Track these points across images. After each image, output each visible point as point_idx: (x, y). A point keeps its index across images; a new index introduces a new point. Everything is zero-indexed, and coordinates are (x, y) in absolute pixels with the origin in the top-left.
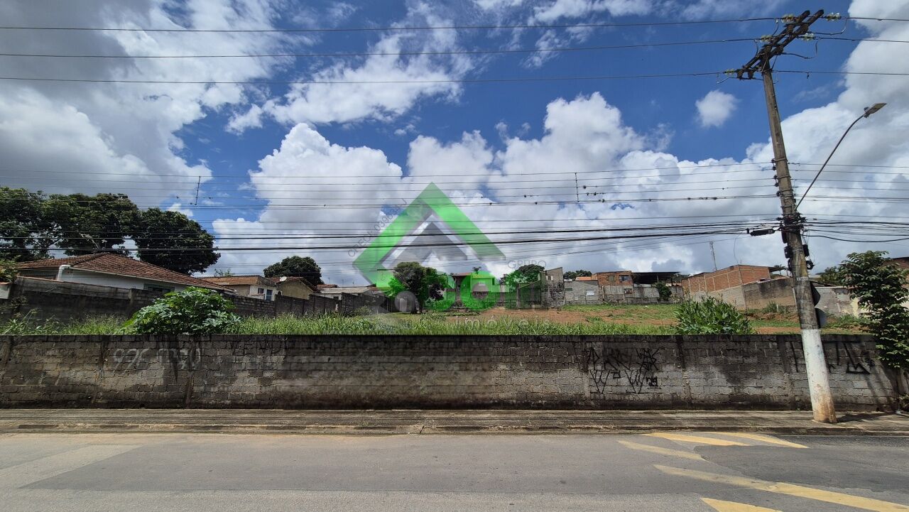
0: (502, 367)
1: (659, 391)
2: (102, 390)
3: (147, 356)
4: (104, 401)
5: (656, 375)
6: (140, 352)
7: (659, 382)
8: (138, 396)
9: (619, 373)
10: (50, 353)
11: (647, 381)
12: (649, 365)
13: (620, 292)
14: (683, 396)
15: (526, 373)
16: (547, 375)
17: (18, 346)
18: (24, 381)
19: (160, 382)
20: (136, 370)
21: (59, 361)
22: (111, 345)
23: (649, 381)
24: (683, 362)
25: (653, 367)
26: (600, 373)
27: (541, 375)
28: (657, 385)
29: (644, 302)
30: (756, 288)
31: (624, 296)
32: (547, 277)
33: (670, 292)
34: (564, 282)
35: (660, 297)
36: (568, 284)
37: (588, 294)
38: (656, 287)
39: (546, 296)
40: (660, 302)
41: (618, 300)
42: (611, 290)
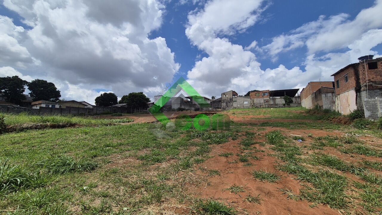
13: (262, 101)
29: (275, 106)
30: (314, 95)
31: (264, 104)
32: (224, 96)
33: (292, 100)
34: (233, 98)
35: (285, 103)
36: (235, 98)
37: (244, 103)
38: (283, 98)
39: (224, 105)
40: (285, 106)
41: (260, 106)
42: (257, 101)
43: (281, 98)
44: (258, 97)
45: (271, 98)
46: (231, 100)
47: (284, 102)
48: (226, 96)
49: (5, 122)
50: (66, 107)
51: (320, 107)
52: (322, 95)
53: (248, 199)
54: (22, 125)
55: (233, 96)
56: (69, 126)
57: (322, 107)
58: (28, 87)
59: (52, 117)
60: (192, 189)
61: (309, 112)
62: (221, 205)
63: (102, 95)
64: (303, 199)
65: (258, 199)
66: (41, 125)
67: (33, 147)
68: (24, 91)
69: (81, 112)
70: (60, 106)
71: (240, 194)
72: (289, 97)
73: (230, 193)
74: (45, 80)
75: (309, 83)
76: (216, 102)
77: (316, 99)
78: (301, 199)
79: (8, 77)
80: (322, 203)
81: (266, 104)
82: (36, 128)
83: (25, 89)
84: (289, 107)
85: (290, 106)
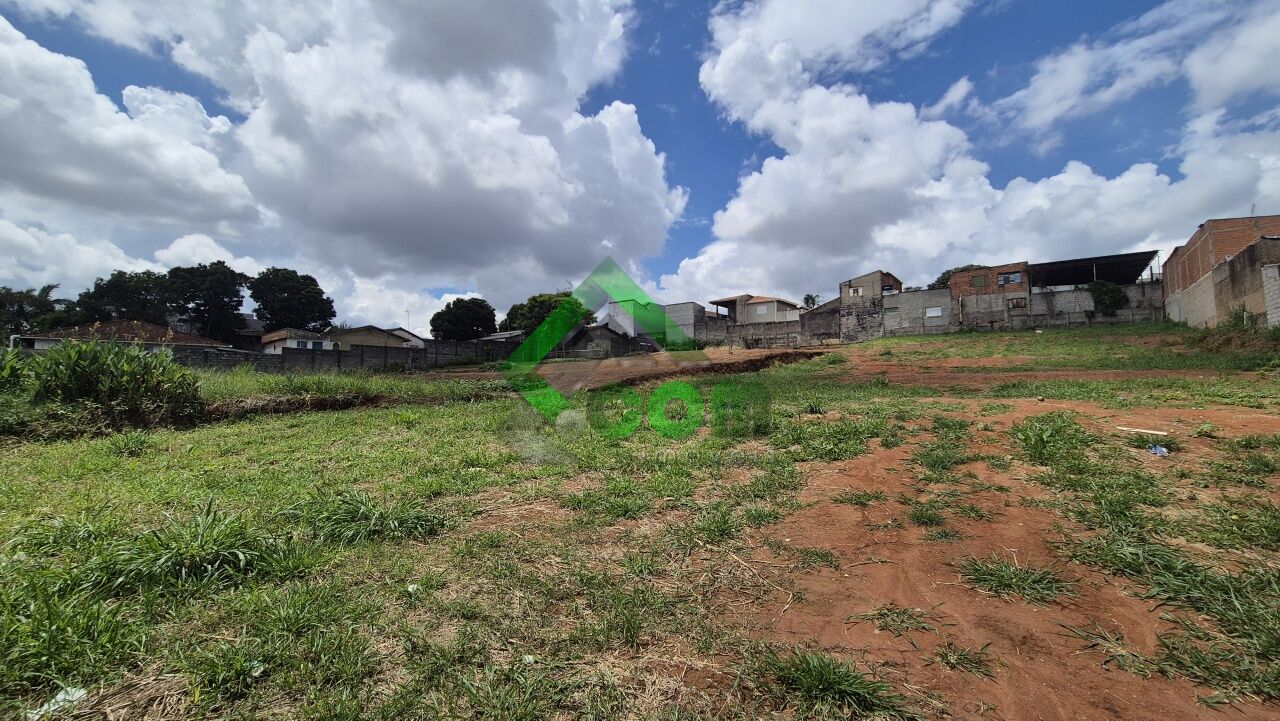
13: (999, 305)
29: (1053, 322)
30: (1226, 273)
31: (1006, 314)
32: (851, 291)
33: (1125, 296)
34: (883, 297)
35: (1096, 307)
36: (891, 299)
37: (928, 315)
38: (1087, 290)
39: (849, 323)
40: (1093, 320)
41: (992, 322)
42: (977, 304)
43: (1077, 289)
44: (984, 289)
45: (1036, 290)
46: (877, 305)
47: (1090, 305)
48: (856, 291)
49: (202, 394)
50: (351, 346)
51: (1254, 319)
52: (1264, 272)
53: (944, 657)
54: (242, 401)
55: (883, 289)
56: (362, 404)
57: (1261, 320)
58: (249, 292)
59: (316, 378)
60: (742, 610)
61: (1202, 339)
62: (843, 670)
63: (448, 306)
64: (1172, 672)
65: (984, 657)
66: (288, 400)
67: (272, 463)
68: (240, 303)
69: (392, 361)
70: (336, 345)
71: (916, 636)
72: (1111, 285)
73: (877, 632)
74: (290, 268)
75: (1201, 226)
76: (820, 314)
77: (1233, 288)
78: (1162, 672)
79: (200, 264)
80: (1258, 694)
81: (1012, 313)
82: (276, 411)
83: (243, 297)
84: (1112, 324)
85: (1114, 320)
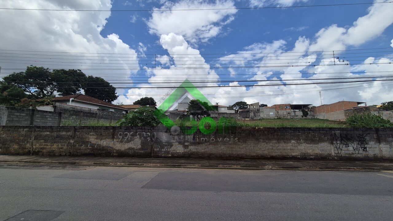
0: (293, 141)
1: (368, 153)
2: (115, 149)
3: (132, 135)
4: (117, 154)
5: (366, 146)
6: (129, 134)
7: (368, 149)
8: (131, 152)
9: (348, 145)
10: (91, 134)
11: (362, 148)
12: (362, 141)
14: (379, 155)
15: (304, 145)
16: (314, 145)
17: (78, 131)
18: (82, 145)
19: (140, 146)
20: (128, 141)
21: (95, 137)
22: (117, 131)
23: (363, 149)
24: (379, 140)
25: (364, 142)
26: (339, 145)
27: (311, 145)
28: (366, 151)
29: (296, 117)
32: (252, 107)
33: (308, 113)
35: (303, 115)
36: (263, 109)
37: (270, 114)
38: (301, 111)
39: (252, 114)
40: (303, 118)
41: (284, 117)
42: (281, 112)
44: (282, 109)
45: (292, 110)
46: (258, 110)
55: (260, 107)
75: (339, 102)
76: (244, 112)
81: (288, 115)
85: (306, 118)
